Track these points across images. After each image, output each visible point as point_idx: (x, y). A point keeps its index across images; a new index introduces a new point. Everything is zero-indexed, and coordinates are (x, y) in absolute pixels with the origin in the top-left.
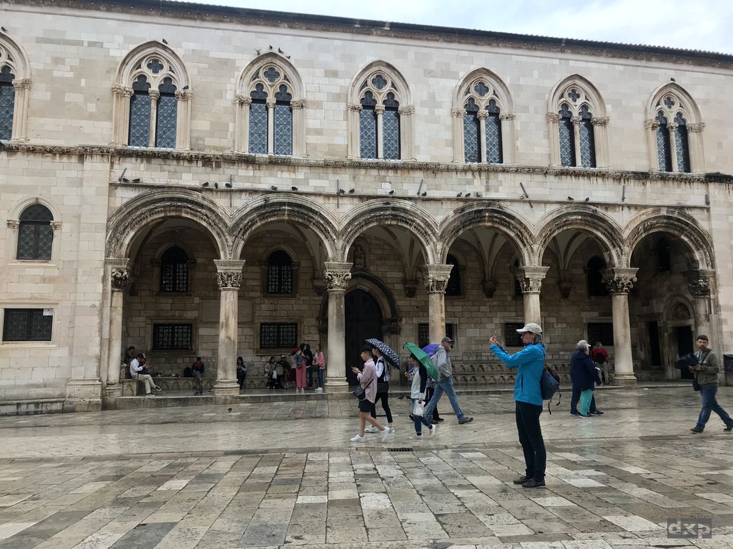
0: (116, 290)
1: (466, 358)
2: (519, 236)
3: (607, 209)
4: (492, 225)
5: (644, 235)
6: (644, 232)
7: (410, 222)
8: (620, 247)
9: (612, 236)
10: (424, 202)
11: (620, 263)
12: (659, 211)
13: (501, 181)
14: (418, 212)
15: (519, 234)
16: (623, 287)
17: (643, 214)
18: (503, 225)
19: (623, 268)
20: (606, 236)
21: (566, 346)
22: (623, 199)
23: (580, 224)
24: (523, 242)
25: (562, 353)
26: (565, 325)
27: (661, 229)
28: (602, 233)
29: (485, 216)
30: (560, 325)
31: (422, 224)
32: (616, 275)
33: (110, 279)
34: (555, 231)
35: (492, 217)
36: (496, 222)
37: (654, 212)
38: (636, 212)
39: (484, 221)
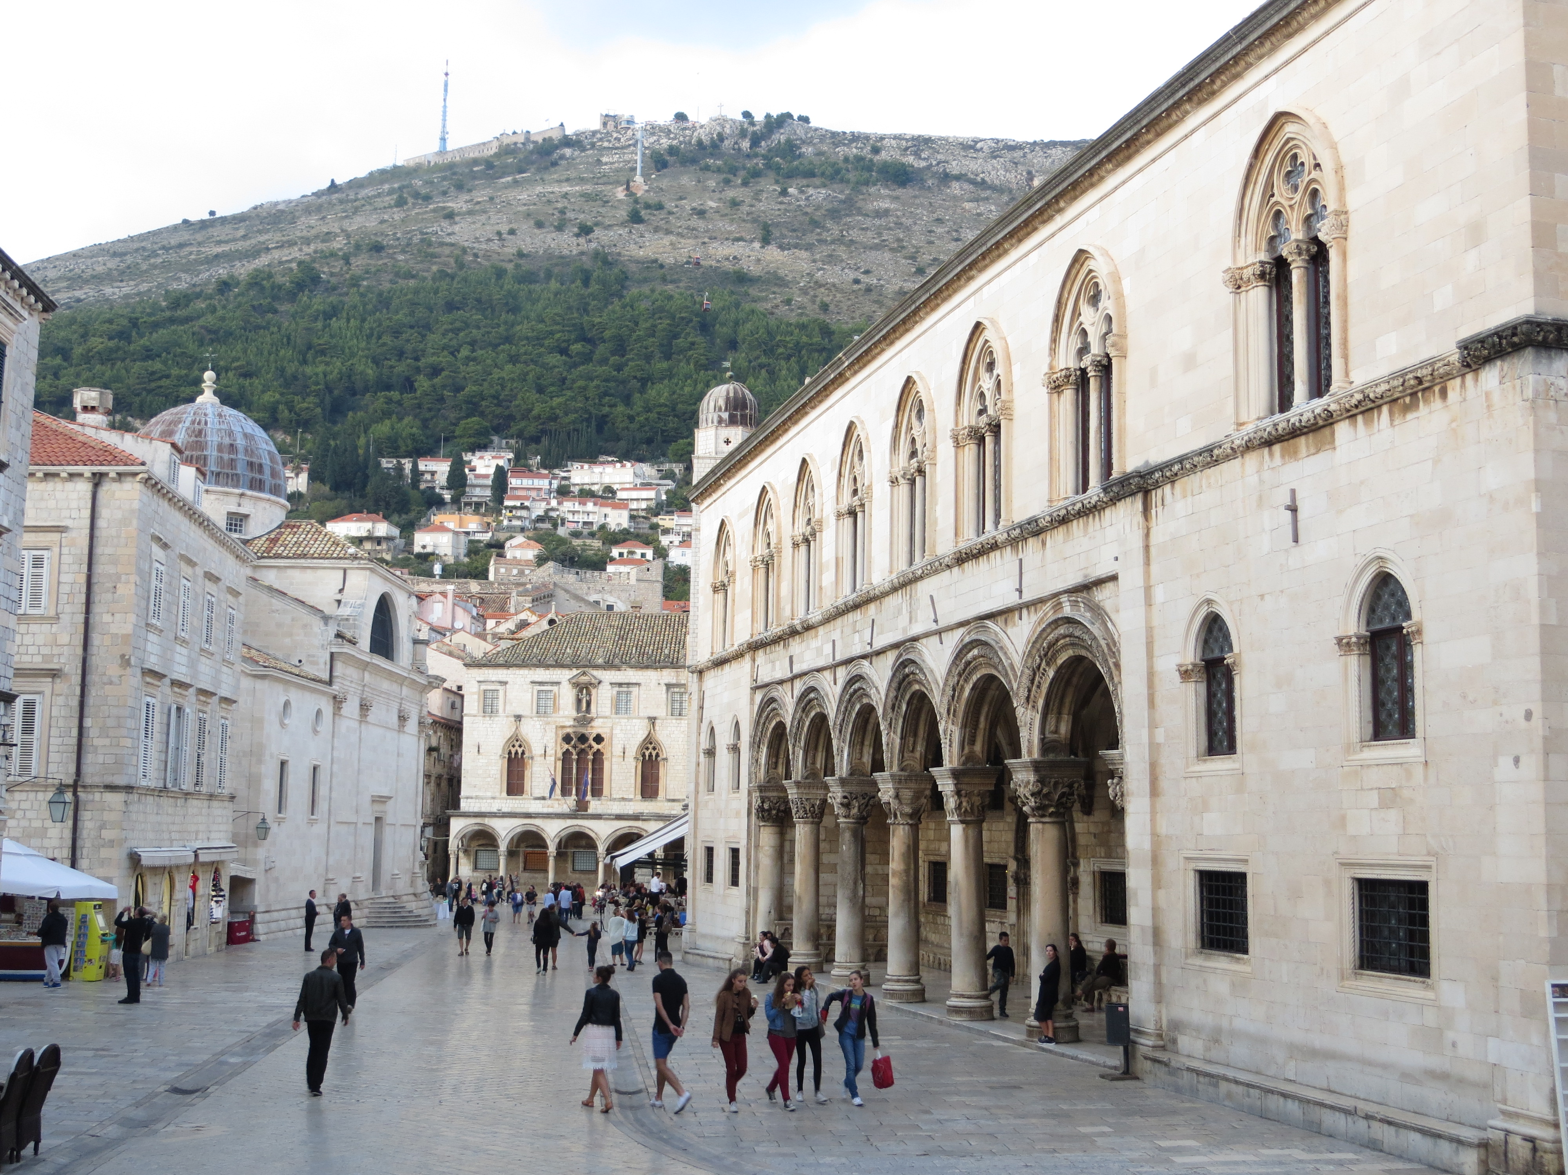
0: (762, 824)
5: (1051, 673)
10: (877, 659)
12: (1058, 606)
17: (1042, 620)
22: (1020, 592)
27: (1070, 653)
33: (754, 811)
37: (1054, 610)
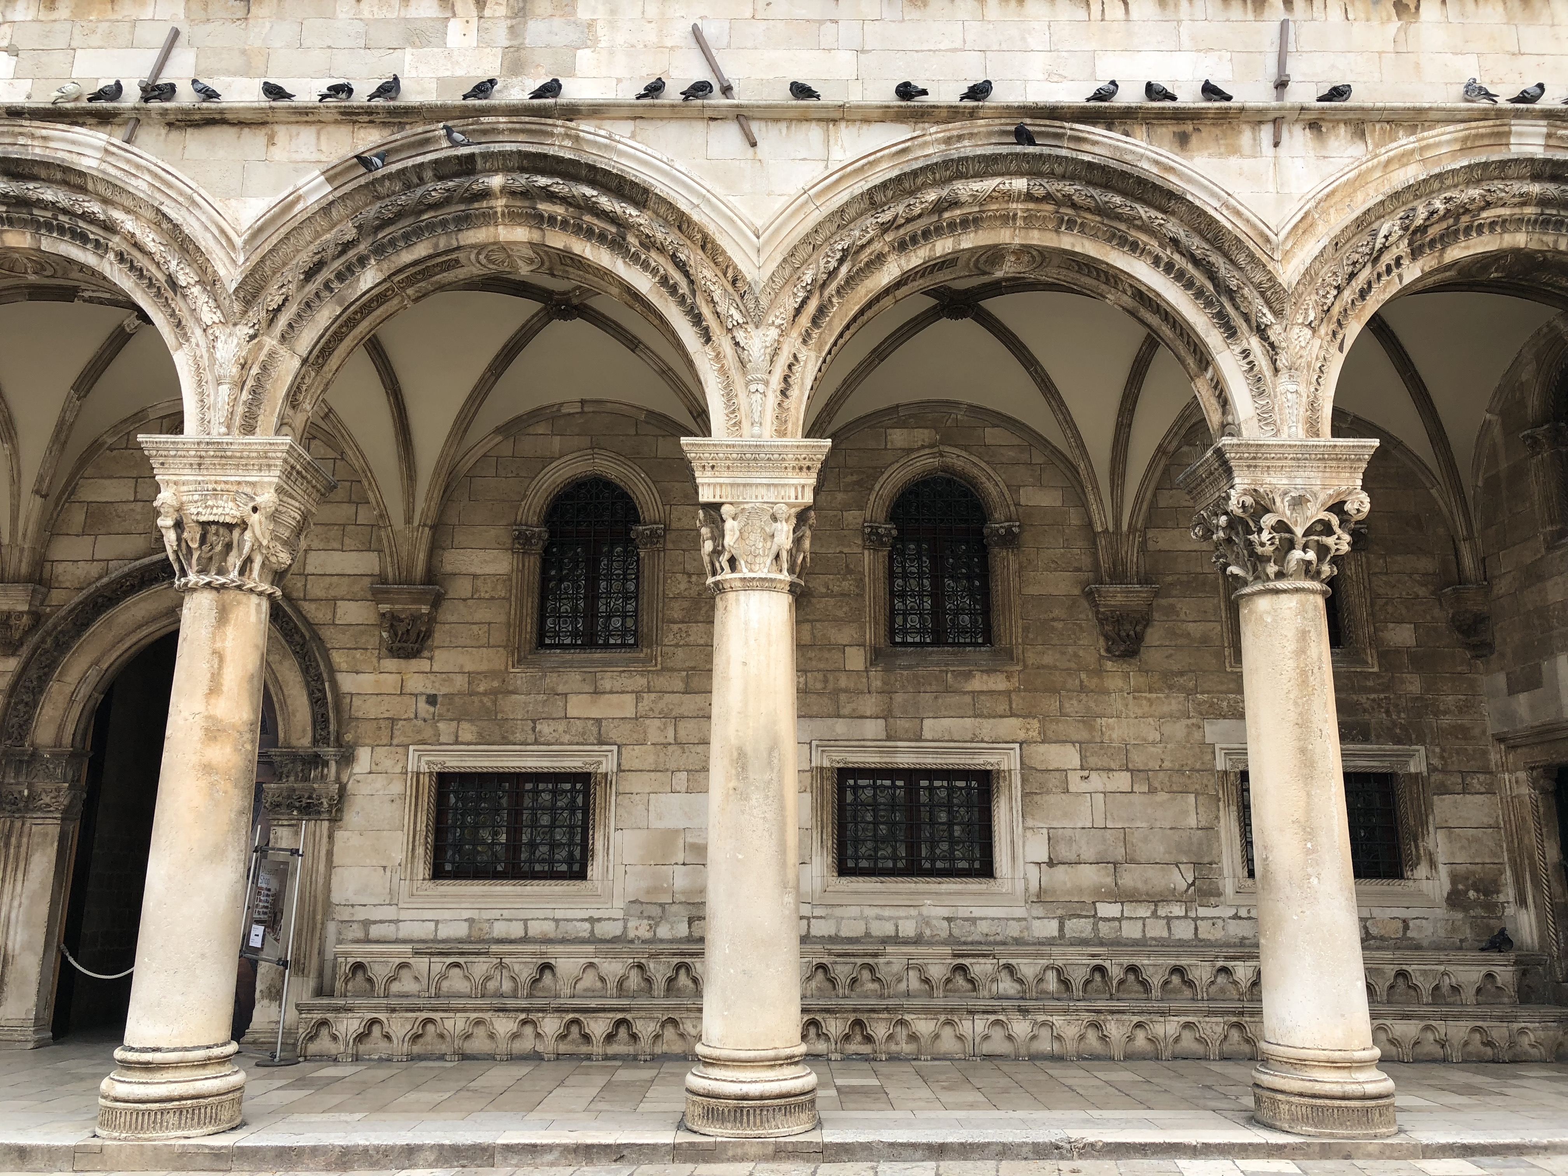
1: (639, 929)
2: (673, 290)
3: (1183, 140)
4: (535, 236)
5: (1412, 272)
6: (1415, 253)
7: (95, 233)
8: (1261, 331)
9: (1212, 275)
10: (175, 135)
11: (1265, 417)
12: (1501, 137)
13: (589, 26)
14: (140, 186)
15: (676, 276)
16: (1290, 545)
17: (1404, 159)
18: (589, 234)
19: (1284, 438)
20: (1180, 276)
21: (1130, 878)
22: (1281, 85)
23: (1030, 220)
24: (697, 319)
25: (1107, 910)
26: (1122, 780)
27: (1520, 239)
28: (1157, 261)
29: (486, 194)
30: (1097, 781)
31: (150, 239)
32: (1242, 481)
34: (879, 259)
35: (526, 194)
36: (552, 220)
37: (1467, 145)
38: (1357, 150)
39: (488, 218)
